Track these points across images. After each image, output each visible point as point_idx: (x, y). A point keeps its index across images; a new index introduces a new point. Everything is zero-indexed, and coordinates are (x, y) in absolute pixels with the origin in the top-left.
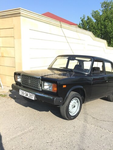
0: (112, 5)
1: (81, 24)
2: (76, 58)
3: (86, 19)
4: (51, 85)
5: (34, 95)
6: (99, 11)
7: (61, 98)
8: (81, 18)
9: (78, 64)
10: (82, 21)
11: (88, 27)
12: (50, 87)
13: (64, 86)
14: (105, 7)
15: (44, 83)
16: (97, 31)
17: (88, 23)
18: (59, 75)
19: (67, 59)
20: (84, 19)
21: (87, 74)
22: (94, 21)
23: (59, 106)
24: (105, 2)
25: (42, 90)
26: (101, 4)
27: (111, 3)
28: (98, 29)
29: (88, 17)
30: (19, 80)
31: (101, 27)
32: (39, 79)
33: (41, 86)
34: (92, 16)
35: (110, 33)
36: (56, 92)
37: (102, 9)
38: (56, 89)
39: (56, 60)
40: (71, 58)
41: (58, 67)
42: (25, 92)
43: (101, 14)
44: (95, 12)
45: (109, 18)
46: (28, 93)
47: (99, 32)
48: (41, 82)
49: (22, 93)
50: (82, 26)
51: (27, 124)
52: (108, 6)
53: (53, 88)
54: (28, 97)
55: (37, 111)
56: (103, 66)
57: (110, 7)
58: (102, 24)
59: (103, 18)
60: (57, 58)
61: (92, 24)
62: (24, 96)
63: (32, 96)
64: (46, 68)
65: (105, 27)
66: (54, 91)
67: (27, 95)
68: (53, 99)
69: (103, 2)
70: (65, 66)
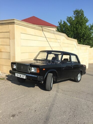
0: (81, 13)
1: (59, 27)
2: (52, 53)
3: (62, 23)
4: (36, 69)
5: (25, 76)
6: (72, 17)
7: (42, 76)
8: (59, 22)
9: (55, 57)
10: (60, 24)
11: (64, 29)
12: (35, 70)
13: (44, 69)
14: (77, 14)
15: (31, 68)
16: (70, 32)
17: (64, 26)
18: (41, 63)
19: (47, 54)
20: (61, 23)
21: (59, 62)
22: (69, 24)
23: (41, 81)
24: (76, 10)
25: (30, 72)
26: (74, 12)
27: (81, 11)
28: (72, 31)
29: (64, 21)
30: (15, 67)
31: (73, 29)
32: (29, 65)
33: (30, 70)
34: (67, 21)
35: (80, 34)
36: (39, 73)
37: (74, 16)
38: (39, 71)
39: (39, 54)
40: (49, 52)
41: (40, 59)
42: (19, 74)
43: (74, 19)
44: (69, 18)
45: (79, 23)
46: (22, 75)
47: (72, 33)
48: (30, 68)
49: (17, 75)
50: (60, 28)
51: (20, 94)
52: (78, 14)
53: (37, 70)
54: (21, 77)
55: (26, 87)
56: (70, 58)
57: (80, 14)
58: (74, 27)
59: (75, 22)
60: (40, 53)
61: (67, 27)
62: (19, 77)
63: (24, 76)
64: (32, 60)
65: (77, 29)
66: (38, 72)
67: (21, 76)
68: (37, 77)
69: (75, 10)
70: (45, 58)
